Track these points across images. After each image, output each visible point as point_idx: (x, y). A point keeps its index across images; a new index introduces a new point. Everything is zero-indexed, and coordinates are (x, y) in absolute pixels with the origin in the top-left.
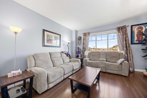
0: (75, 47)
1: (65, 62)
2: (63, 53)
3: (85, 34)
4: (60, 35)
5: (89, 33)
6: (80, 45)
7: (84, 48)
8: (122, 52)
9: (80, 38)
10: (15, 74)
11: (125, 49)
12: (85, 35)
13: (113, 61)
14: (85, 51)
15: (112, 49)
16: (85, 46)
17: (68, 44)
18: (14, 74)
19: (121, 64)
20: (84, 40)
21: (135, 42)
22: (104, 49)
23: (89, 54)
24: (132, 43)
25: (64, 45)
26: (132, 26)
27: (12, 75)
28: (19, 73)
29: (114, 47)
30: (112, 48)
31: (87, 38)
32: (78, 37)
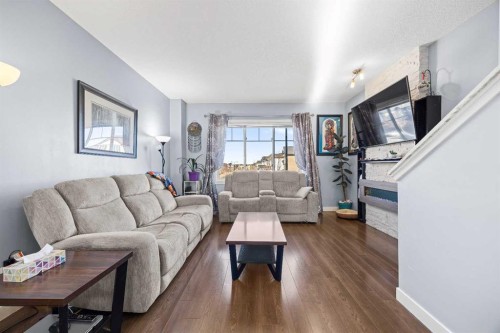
0: (181, 156)
1: (166, 210)
2: (154, 176)
3: (214, 119)
4: (136, 113)
5: (227, 117)
6: (195, 151)
7: (210, 161)
8: (303, 172)
9: (195, 130)
10: (45, 263)
11: (308, 164)
12: (216, 122)
13: (289, 193)
14: (212, 170)
15: (261, 167)
16: (213, 155)
17: (160, 147)
18: (40, 266)
19: (306, 198)
20: (210, 136)
21: (324, 151)
22: (237, 166)
23: (230, 179)
24: (319, 154)
25: (146, 148)
26: (318, 116)
27: (36, 268)
28: (57, 258)
29: (265, 159)
30: (259, 162)
31: (220, 130)
32: (189, 123)
